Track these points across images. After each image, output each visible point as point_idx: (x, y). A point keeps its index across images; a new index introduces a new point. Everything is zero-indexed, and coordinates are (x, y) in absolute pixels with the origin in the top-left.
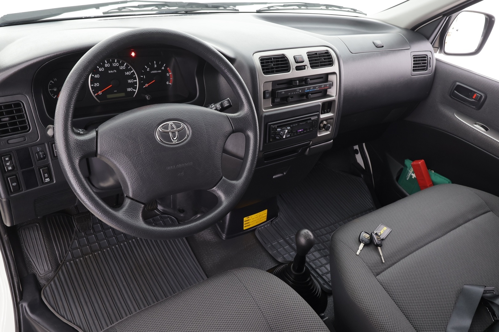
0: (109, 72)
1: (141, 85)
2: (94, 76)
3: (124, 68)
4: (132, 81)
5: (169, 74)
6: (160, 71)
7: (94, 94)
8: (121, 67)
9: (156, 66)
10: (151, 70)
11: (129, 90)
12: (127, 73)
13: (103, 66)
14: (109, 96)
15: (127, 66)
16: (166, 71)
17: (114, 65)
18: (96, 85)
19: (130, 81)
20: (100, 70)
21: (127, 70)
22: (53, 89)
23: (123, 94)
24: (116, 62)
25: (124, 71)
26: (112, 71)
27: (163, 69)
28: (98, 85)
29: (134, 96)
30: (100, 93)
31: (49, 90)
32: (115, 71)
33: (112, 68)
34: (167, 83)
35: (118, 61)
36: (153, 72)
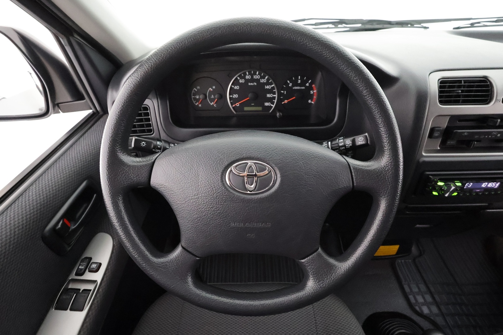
0: (249, 84)
1: (280, 101)
2: (234, 87)
3: (265, 81)
4: (271, 95)
5: (313, 92)
6: (304, 88)
7: (232, 105)
8: (262, 80)
9: (299, 81)
10: (293, 86)
11: (267, 104)
12: (267, 87)
13: (244, 78)
14: (246, 109)
15: (268, 80)
16: (310, 88)
17: (255, 77)
18: (235, 96)
19: (268, 96)
20: (241, 81)
21: (268, 83)
22: (196, 97)
23: (260, 108)
24: (257, 74)
25: (264, 84)
26: (252, 84)
27: (308, 85)
28: (237, 96)
29: (270, 111)
30: (238, 104)
31: (192, 97)
32: (255, 84)
33: (252, 80)
34: (310, 101)
35: (260, 74)
36: (296, 88)
